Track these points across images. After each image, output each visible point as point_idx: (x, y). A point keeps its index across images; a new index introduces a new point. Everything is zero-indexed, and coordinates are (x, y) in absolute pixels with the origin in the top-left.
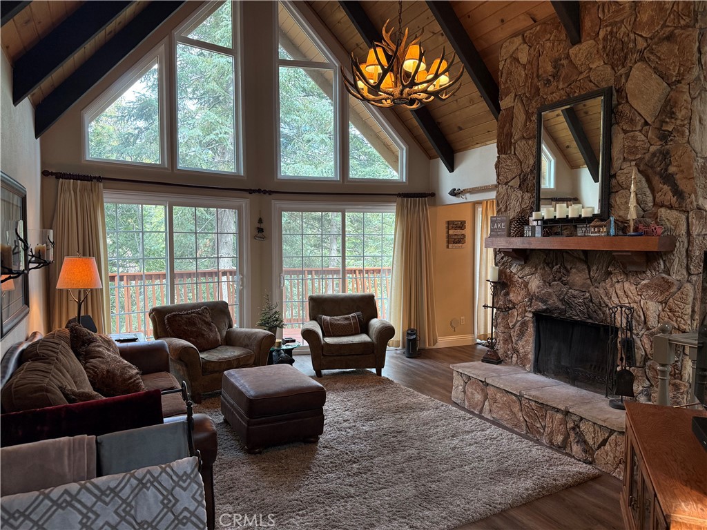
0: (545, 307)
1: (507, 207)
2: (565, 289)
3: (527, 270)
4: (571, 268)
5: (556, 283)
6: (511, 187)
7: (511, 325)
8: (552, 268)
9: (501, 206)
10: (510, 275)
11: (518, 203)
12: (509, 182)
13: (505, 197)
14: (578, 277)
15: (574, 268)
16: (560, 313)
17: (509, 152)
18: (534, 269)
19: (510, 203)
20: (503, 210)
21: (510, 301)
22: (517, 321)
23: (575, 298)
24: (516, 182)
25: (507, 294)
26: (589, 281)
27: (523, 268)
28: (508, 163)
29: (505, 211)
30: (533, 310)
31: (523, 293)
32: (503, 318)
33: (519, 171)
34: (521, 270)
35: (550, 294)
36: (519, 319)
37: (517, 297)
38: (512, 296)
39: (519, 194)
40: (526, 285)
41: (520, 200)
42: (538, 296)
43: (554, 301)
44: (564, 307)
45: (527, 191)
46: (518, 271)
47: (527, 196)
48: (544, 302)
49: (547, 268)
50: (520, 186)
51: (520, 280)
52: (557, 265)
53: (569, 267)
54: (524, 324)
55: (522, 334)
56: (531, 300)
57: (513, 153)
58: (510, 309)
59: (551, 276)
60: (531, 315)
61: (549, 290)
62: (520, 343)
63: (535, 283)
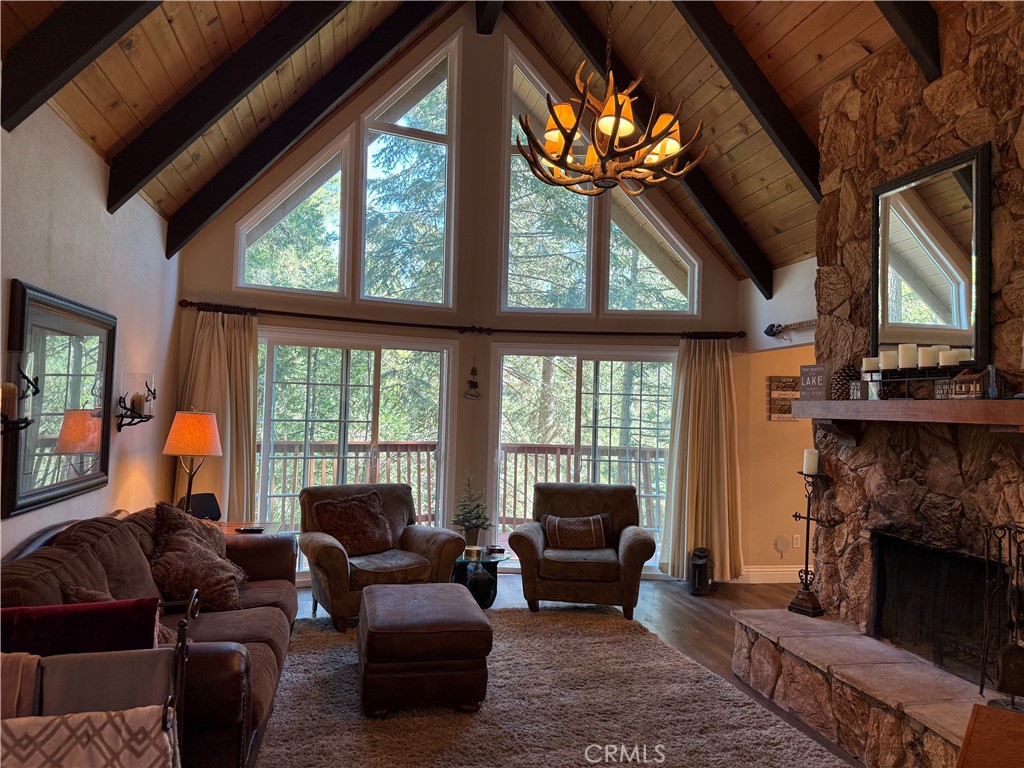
0: (888, 522)
1: (831, 351)
2: (920, 492)
3: (862, 458)
4: (930, 456)
5: (906, 480)
6: (838, 317)
7: (837, 549)
8: (899, 455)
9: (822, 350)
10: (836, 465)
11: (848, 345)
12: (835, 309)
13: (829, 335)
14: (943, 471)
15: (936, 455)
16: (912, 534)
17: (834, 262)
18: (873, 456)
19: (837, 345)
20: (825, 356)
21: (836, 509)
22: (847, 545)
23: (937, 508)
24: (844, 311)
25: (833, 497)
26: (959, 480)
27: (856, 453)
28: (832, 279)
29: (829, 357)
30: (870, 527)
31: (856, 495)
32: (826, 539)
33: (849, 293)
34: (852, 457)
35: (896, 501)
36: (851, 540)
37: (847, 502)
38: (839, 501)
39: (849, 328)
40: (861, 482)
41: (851, 339)
42: (878, 503)
43: (901, 513)
44: (919, 524)
45: (861, 325)
46: (848, 459)
47: (862, 332)
48: (887, 513)
49: (892, 455)
50: (850, 316)
51: (852, 474)
52: (907, 449)
53: (927, 454)
54: (857, 549)
55: (853, 566)
56: (867, 509)
57: (839, 263)
58: (837, 523)
59: (899, 469)
60: (867, 535)
61: (895, 493)
62: (851, 583)
63: (874, 479)
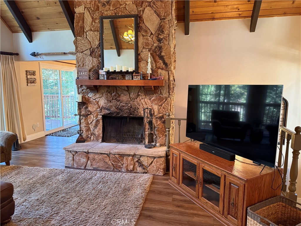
0: (109, 112)
1: (83, 64)
2: (118, 103)
3: (98, 95)
4: (121, 94)
5: (114, 101)
6: (85, 54)
7: (90, 122)
8: (111, 94)
9: (80, 63)
10: (88, 99)
11: (91, 63)
12: (84, 51)
13: (82, 59)
14: (124, 98)
16: (117, 114)
17: (83, 36)
18: (101, 95)
19: (85, 62)
20: (82, 66)
21: (89, 111)
23: (123, 107)
24: (88, 52)
25: (87, 108)
26: (129, 99)
28: (82, 42)
30: (102, 114)
31: (96, 106)
32: (85, 120)
33: (90, 47)
34: (94, 96)
35: (111, 106)
36: (94, 119)
37: (93, 108)
38: (90, 109)
39: (91, 58)
40: (98, 103)
41: (92, 61)
42: (105, 107)
43: (113, 109)
44: (118, 111)
45: (95, 57)
46: (92, 96)
47: (95, 60)
48: (108, 109)
49: (109, 94)
50: (90, 54)
51: (94, 101)
52: (113, 93)
54: (98, 121)
55: (96, 126)
56: (101, 110)
57: (85, 37)
58: (88, 115)
59: (111, 98)
60: (101, 116)
61: (111, 104)
62: (96, 130)
63: (102, 102)
